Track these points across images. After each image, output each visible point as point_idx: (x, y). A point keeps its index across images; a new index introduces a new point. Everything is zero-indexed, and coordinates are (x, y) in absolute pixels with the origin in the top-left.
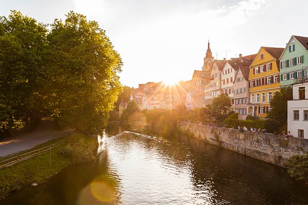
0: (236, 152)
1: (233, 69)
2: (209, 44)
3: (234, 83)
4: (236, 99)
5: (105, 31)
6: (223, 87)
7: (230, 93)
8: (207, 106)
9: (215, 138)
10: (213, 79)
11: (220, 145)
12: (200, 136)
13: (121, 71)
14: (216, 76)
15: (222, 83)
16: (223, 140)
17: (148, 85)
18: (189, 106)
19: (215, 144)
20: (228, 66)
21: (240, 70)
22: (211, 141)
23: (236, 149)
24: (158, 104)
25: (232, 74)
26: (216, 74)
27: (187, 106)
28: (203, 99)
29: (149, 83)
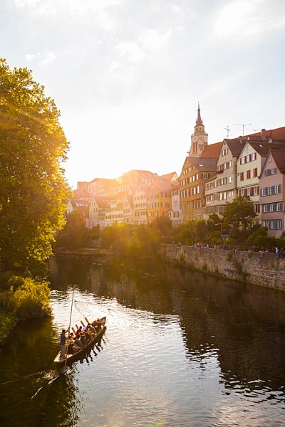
0: (273, 289)
1: (258, 154)
2: (199, 110)
3: (259, 178)
4: (263, 205)
5: (43, 87)
6: (240, 184)
7: (252, 195)
8: (210, 217)
9: (234, 269)
10: (221, 172)
11: (245, 279)
12: (205, 267)
13: (65, 158)
14: (228, 167)
15: (239, 177)
16: (250, 271)
17: (95, 184)
18: (176, 219)
19: (234, 278)
20: (249, 150)
21: (271, 156)
22: (227, 273)
23: (272, 284)
24: (119, 216)
25: (257, 163)
26: (228, 164)
27: (172, 218)
28: (204, 205)
29: (96, 180)
